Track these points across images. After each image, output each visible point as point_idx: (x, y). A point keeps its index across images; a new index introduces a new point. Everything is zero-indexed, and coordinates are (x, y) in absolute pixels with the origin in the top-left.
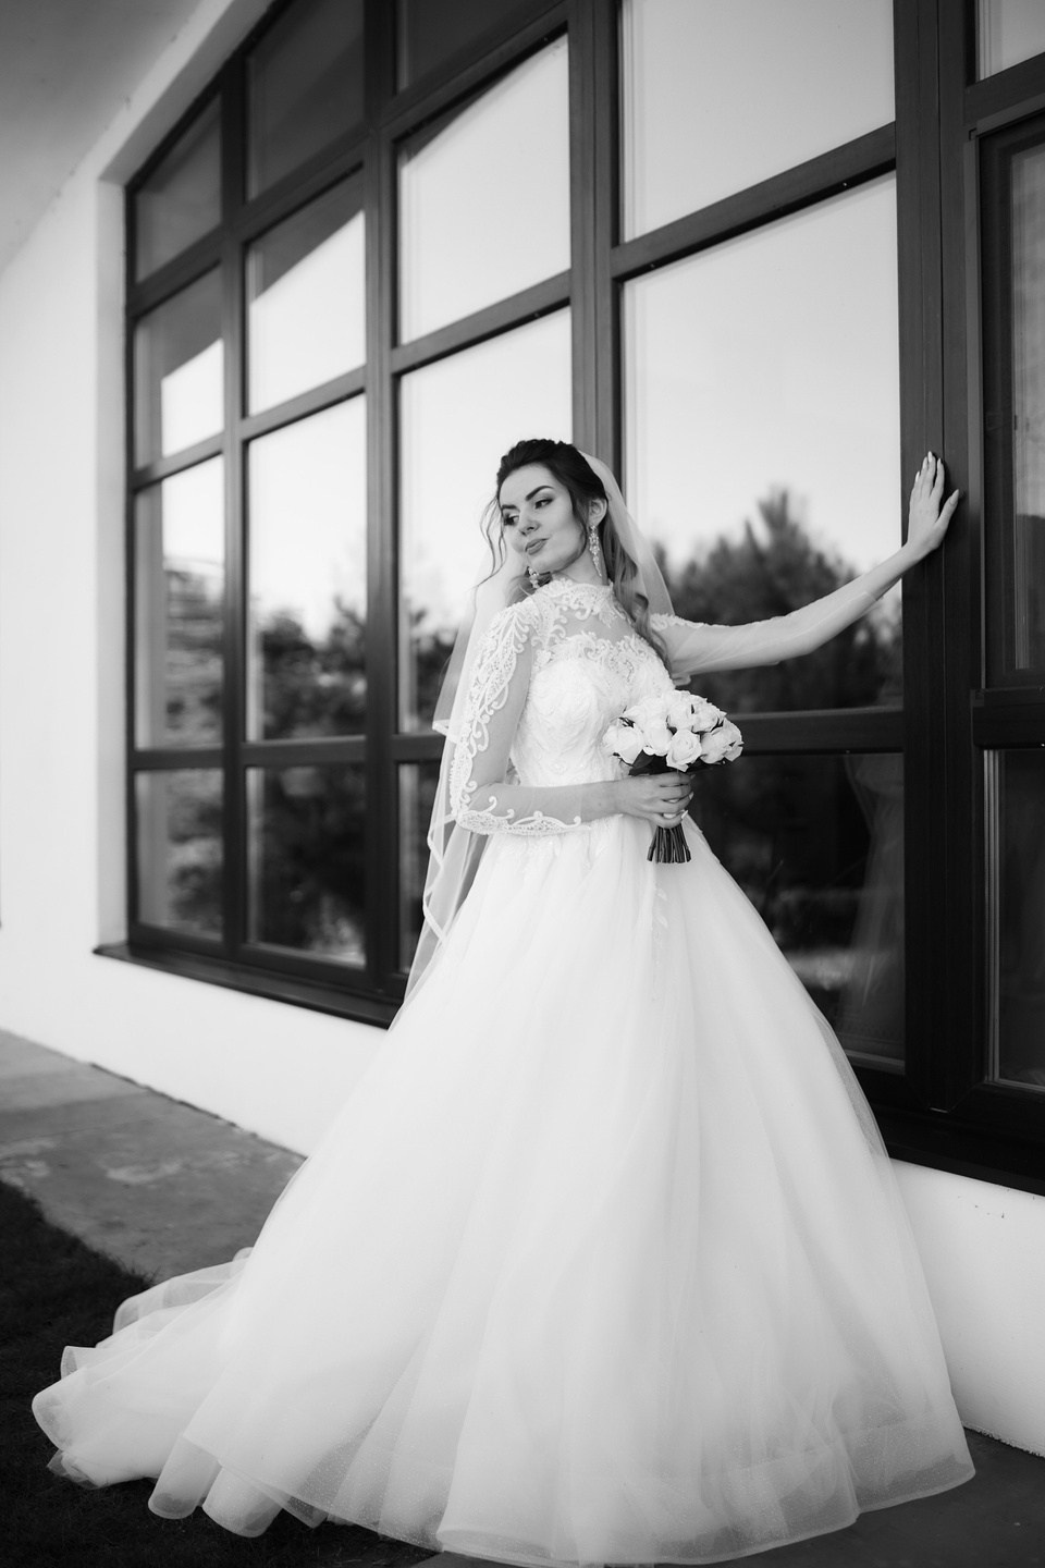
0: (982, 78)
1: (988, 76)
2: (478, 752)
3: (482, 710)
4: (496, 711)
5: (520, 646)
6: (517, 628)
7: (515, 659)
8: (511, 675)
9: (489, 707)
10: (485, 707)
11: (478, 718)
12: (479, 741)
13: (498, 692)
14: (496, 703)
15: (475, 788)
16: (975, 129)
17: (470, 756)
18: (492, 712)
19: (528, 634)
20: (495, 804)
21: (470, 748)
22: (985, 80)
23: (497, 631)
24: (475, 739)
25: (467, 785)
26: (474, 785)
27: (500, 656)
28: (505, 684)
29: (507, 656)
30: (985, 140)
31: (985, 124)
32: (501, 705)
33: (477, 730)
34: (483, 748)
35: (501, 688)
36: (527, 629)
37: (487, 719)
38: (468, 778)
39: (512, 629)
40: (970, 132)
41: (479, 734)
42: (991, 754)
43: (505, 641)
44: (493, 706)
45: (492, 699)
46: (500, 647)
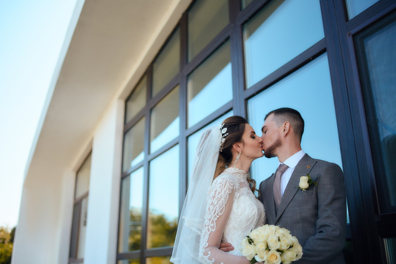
0: (350, 19)
1: (352, 18)
2: (211, 232)
3: (214, 215)
4: (220, 216)
5: (230, 191)
6: (230, 184)
7: (228, 196)
8: (226, 202)
9: (217, 214)
10: (216, 214)
11: (213, 218)
12: (213, 227)
13: (221, 208)
14: (220, 213)
15: (207, 246)
16: (350, 34)
17: (208, 233)
18: (218, 216)
19: (233, 186)
20: (210, 254)
21: (208, 229)
22: (352, 19)
23: (221, 185)
24: (211, 227)
25: (205, 245)
26: (207, 244)
27: (223, 194)
28: (224, 206)
29: (225, 195)
30: (354, 36)
31: (354, 31)
32: (222, 214)
33: (212, 223)
34: (214, 230)
35: (222, 207)
36: (232, 185)
37: (216, 219)
38: (206, 242)
39: (228, 184)
40: (349, 34)
41: (212, 225)
42: (386, 240)
43: (225, 189)
44: (219, 214)
45: (219, 211)
46: (223, 191)
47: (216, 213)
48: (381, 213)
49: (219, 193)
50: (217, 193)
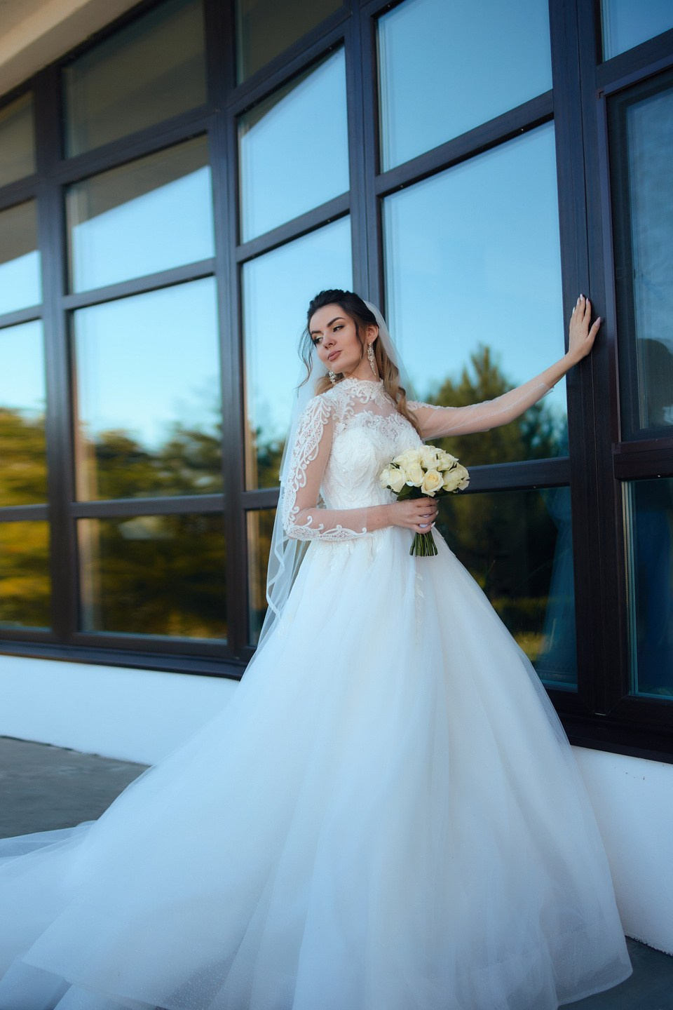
0: (606, 60)
1: (610, 58)
2: (300, 487)
3: (302, 461)
4: (310, 461)
5: (326, 420)
6: (323, 408)
7: (322, 428)
8: (320, 438)
9: (307, 459)
10: (304, 459)
11: (299, 466)
12: (301, 481)
13: (312, 449)
14: (311, 456)
15: (298, 511)
16: (603, 92)
17: (295, 491)
18: (308, 462)
19: (330, 412)
20: (311, 521)
21: (294, 485)
22: (608, 61)
23: (310, 410)
24: (298, 480)
25: (293, 509)
26: (297, 509)
27: (313, 427)
28: (317, 444)
29: (317, 426)
30: (609, 98)
31: (609, 89)
32: (314, 458)
33: (299, 474)
34: (303, 486)
35: (314, 447)
36: (329, 409)
37: (305, 467)
38: (293, 505)
39: (320, 409)
40: (600, 93)
41: (300, 476)
42: (626, 484)
43: (315, 417)
44: (309, 458)
45: (308, 454)
46: (313, 421)
47: (305, 456)
48: (622, 441)
49: (307, 424)
50: (304, 425)
